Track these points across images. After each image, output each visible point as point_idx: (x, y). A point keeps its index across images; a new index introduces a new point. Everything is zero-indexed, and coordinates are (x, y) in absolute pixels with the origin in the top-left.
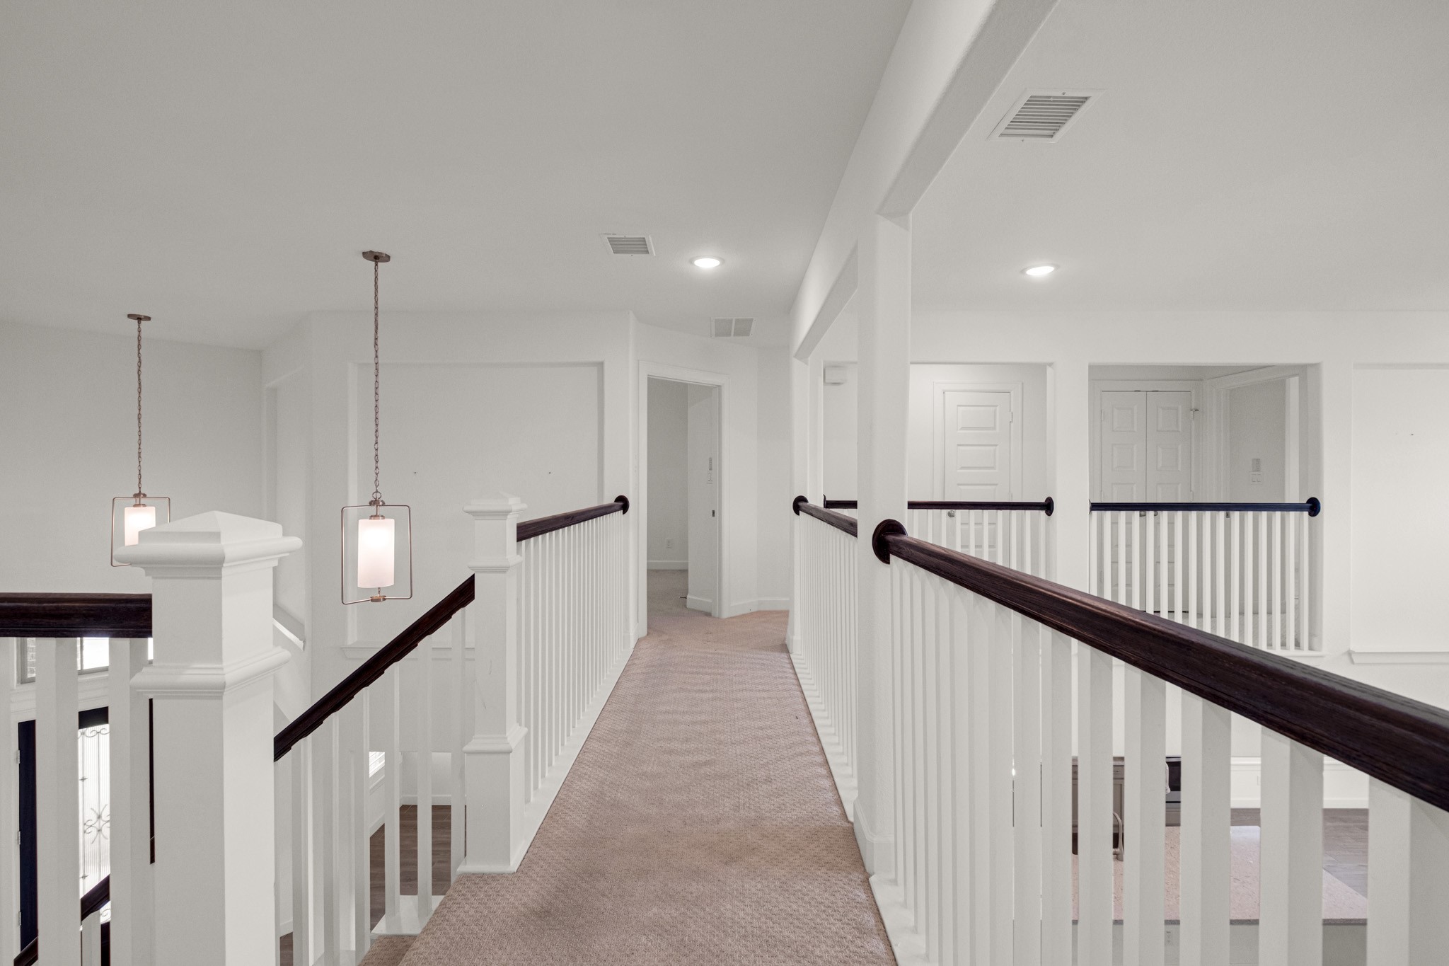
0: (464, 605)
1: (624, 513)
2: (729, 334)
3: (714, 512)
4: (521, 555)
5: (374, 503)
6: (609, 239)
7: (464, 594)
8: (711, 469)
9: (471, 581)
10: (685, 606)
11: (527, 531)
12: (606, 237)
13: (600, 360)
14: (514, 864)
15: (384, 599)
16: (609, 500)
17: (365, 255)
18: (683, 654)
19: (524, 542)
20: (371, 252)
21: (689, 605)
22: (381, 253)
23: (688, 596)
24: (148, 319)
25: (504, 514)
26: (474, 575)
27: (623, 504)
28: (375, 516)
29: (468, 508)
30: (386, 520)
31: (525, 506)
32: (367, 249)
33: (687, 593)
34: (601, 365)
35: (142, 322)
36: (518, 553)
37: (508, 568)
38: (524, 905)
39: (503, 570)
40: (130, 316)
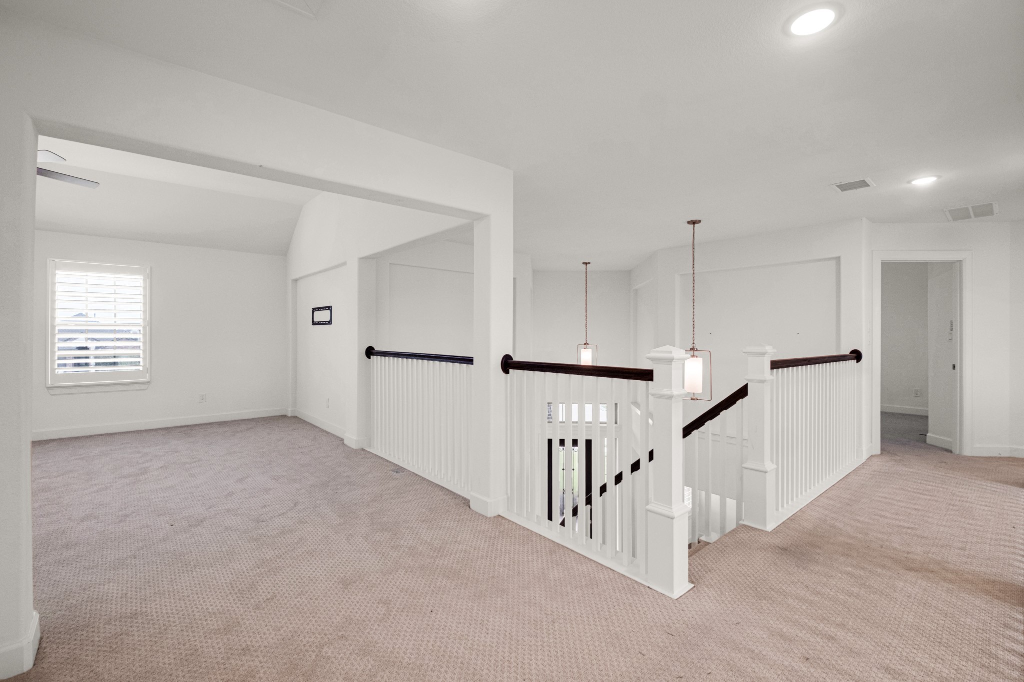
0: (743, 397)
1: (857, 362)
2: (970, 217)
3: (954, 367)
4: (773, 376)
5: (692, 349)
6: (837, 186)
7: (742, 392)
8: (952, 330)
9: (746, 386)
10: (925, 442)
11: (776, 365)
12: (835, 186)
13: (837, 255)
14: (770, 527)
15: (697, 400)
16: (846, 351)
17: (689, 223)
18: (912, 470)
19: (775, 370)
20: (692, 221)
21: (928, 441)
22: (697, 220)
23: (928, 434)
24: (589, 263)
25: (764, 354)
26: (747, 384)
27: (856, 355)
28: (693, 356)
29: (744, 350)
30: (698, 358)
31: (775, 351)
32: (689, 220)
33: (927, 433)
34: (838, 259)
35: (588, 265)
36: (771, 375)
37: (765, 381)
38: (774, 544)
39: (763, 382)
40: (583, 263)
